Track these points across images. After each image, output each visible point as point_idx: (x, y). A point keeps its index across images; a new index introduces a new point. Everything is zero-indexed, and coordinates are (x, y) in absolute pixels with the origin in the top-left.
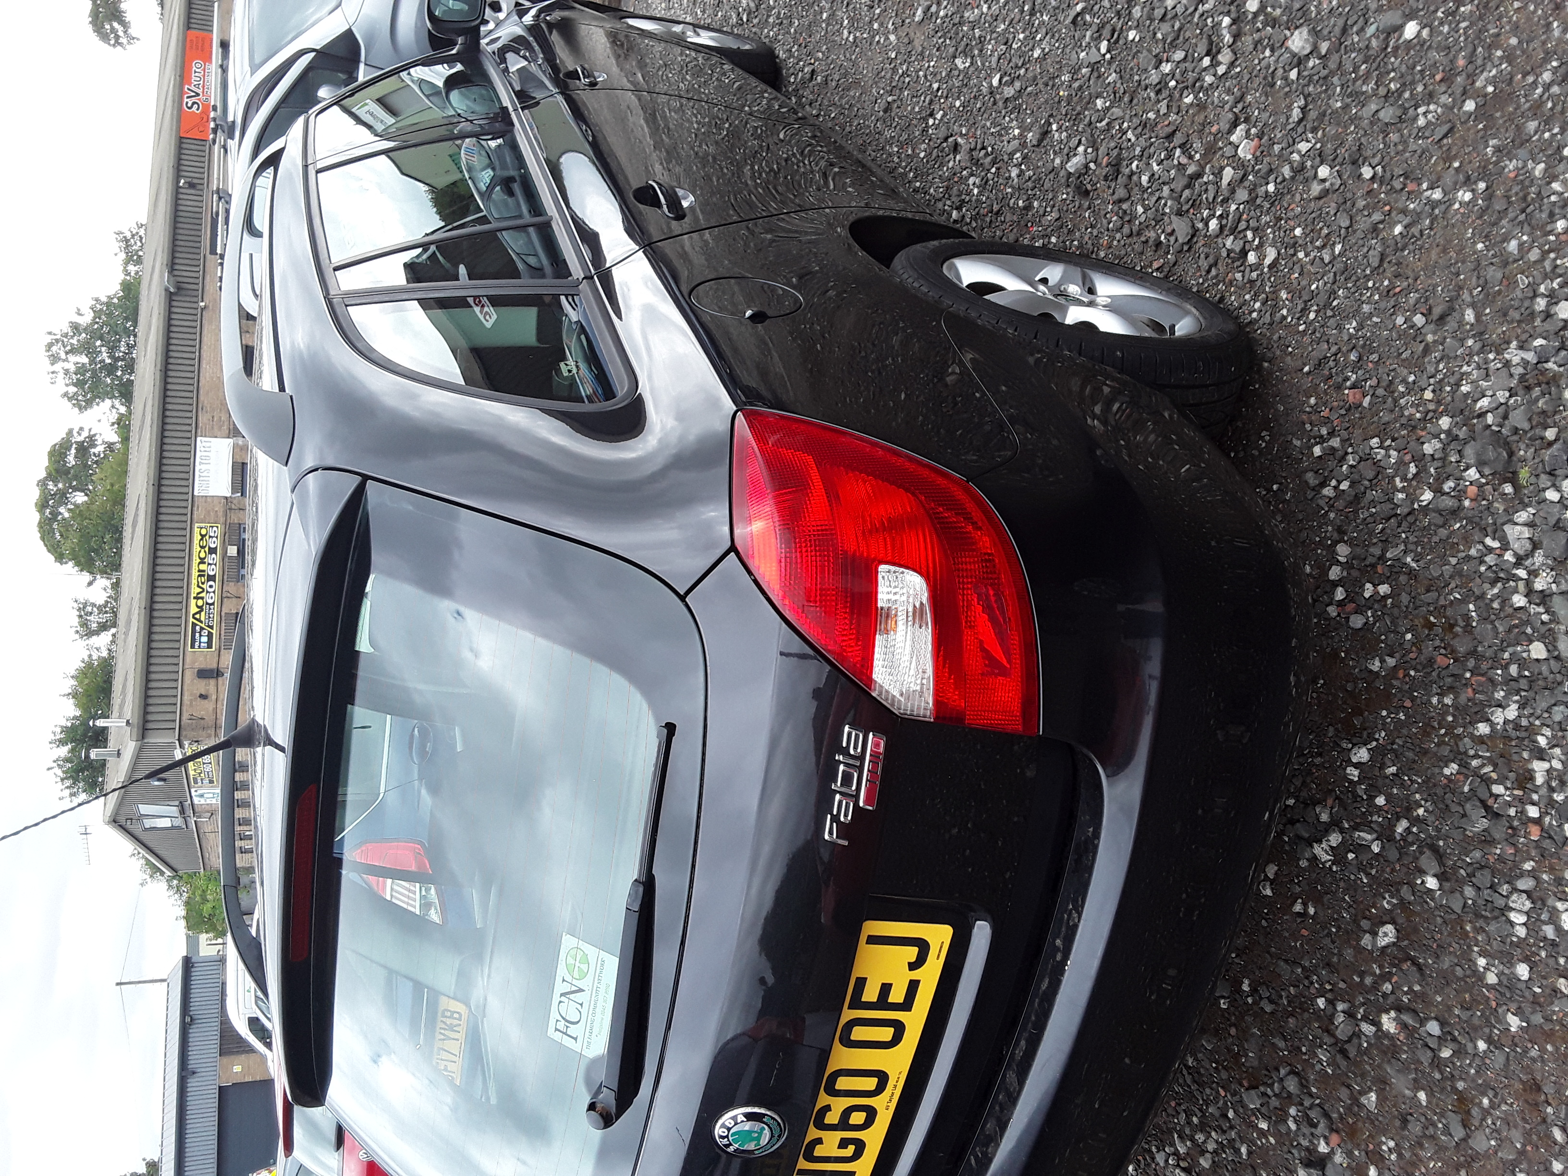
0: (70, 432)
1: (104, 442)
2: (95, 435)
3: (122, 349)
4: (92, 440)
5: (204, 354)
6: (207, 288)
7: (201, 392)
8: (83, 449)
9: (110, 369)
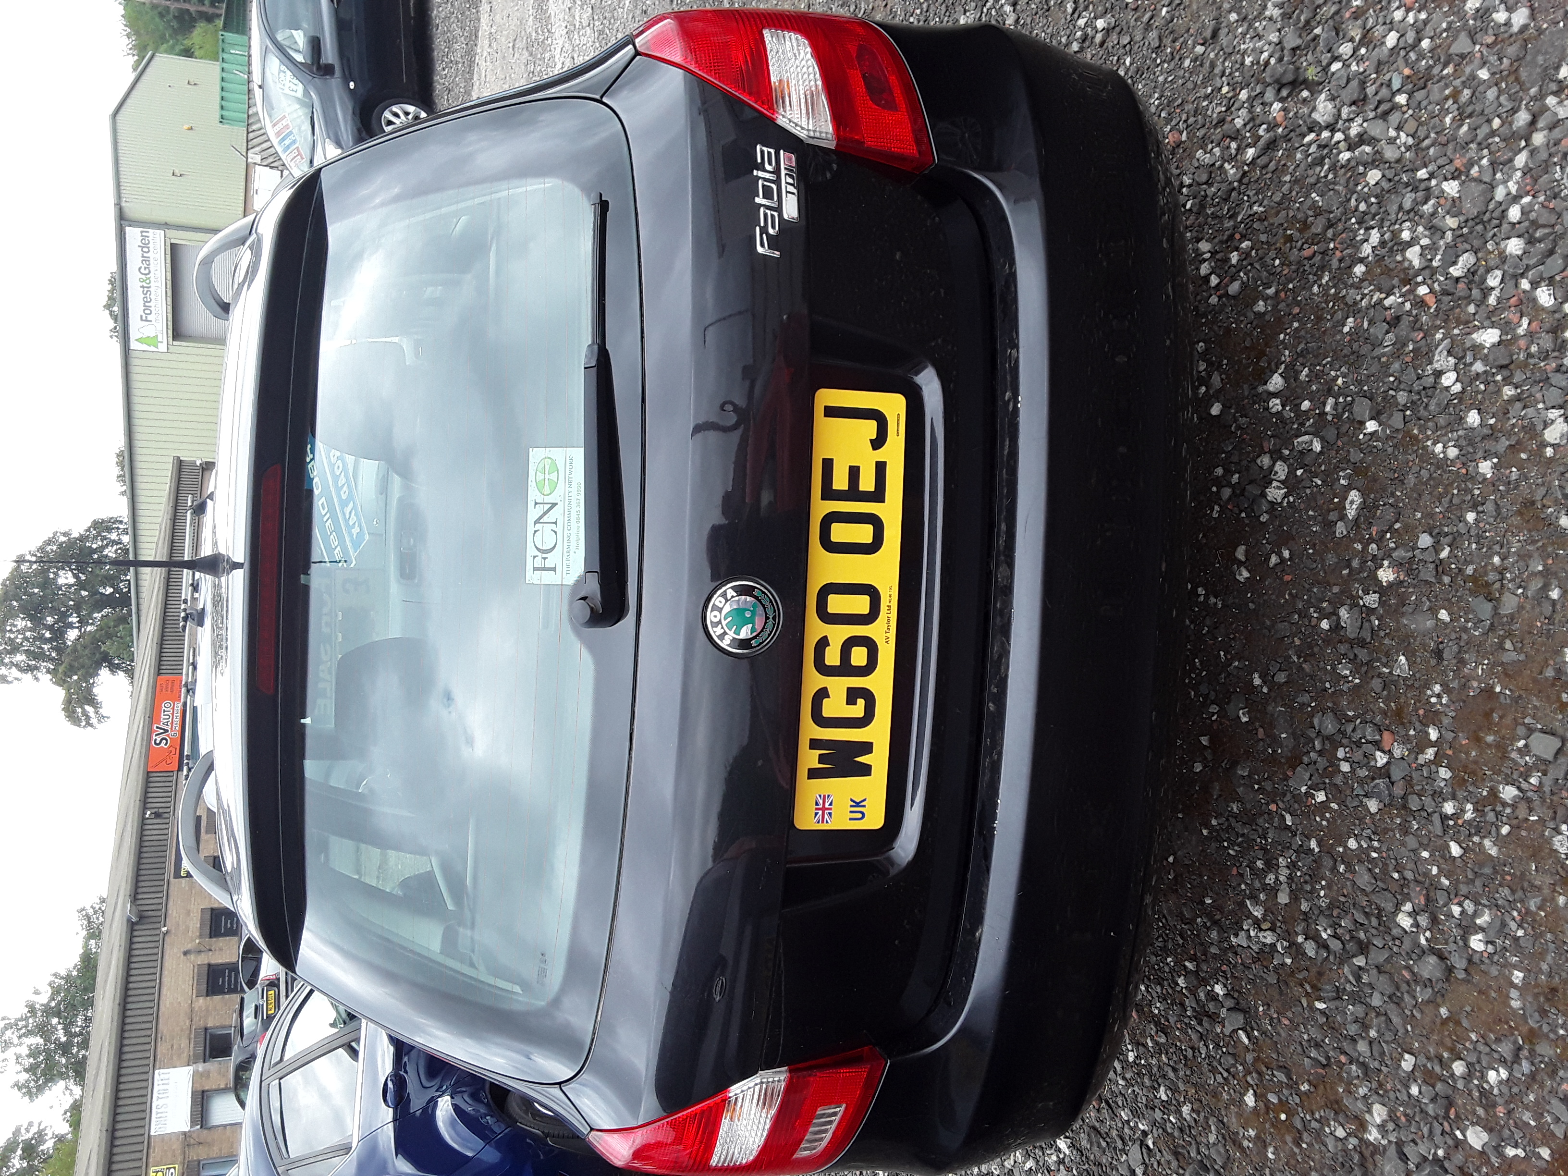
0: (17, 1132)
1: (55, 1136)
2: (45, 1129)
3: (79, 1024)
4: (40, 1136)
5: (165, 980)
6: (170, 912)
7: (161, 1020)
8: (30, 1150)
9: (65, 1049)
